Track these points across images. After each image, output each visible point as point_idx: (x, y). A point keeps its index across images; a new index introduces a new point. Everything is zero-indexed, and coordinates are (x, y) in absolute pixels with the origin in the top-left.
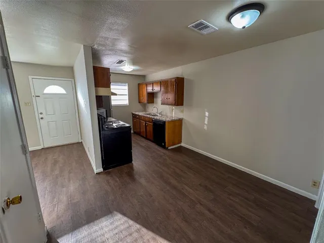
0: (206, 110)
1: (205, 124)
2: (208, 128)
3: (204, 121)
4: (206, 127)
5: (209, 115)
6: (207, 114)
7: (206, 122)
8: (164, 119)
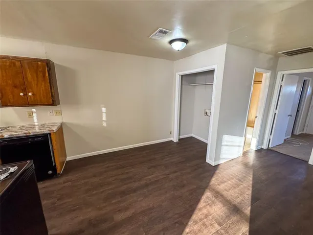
0: (102, 106)
1: (103, 121)
2: (107, 124)
3: (102, 118)
4: (105, 124)
5: (106, 110)
6: (104, 110)
7: (104, 119)
8: (45, 131)
